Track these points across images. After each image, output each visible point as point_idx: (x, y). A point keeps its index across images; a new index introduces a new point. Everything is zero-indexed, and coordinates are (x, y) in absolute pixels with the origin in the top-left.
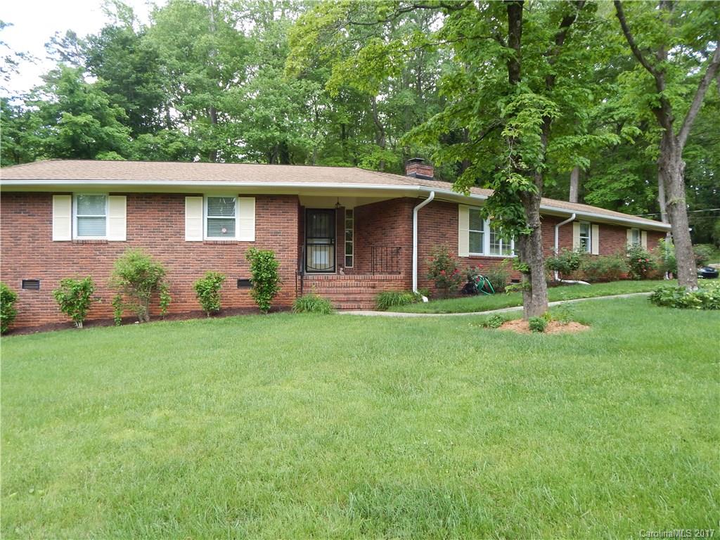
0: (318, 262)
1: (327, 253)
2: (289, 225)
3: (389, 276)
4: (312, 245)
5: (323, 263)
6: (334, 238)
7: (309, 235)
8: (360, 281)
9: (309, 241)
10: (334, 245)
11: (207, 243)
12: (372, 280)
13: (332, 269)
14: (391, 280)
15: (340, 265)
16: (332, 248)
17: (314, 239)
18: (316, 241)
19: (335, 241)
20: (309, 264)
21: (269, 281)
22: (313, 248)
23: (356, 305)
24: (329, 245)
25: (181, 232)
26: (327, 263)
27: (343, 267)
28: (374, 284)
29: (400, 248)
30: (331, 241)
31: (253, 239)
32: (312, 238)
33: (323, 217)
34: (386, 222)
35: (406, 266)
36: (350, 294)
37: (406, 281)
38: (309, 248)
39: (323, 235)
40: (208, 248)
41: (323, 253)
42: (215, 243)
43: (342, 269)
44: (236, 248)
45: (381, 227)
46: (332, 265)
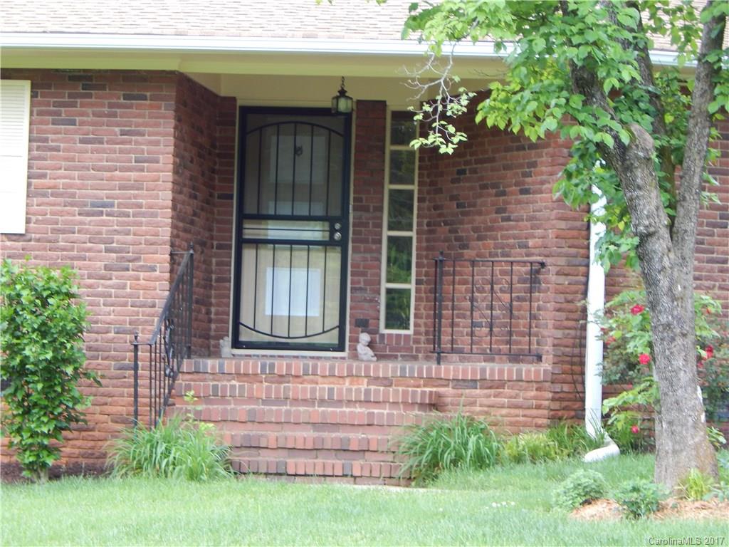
0: (282, 311)
1: (316, 275)
3: (493, 369)
4: (257, 243)
5: (299, 312)
6: (344, 218)
7: (250, 208)
8: (387, 382)
9: (251, 231)
10: (343, 245)
12: (430, 381)
13: (333, 338)
14: (501, 384)
15: (363, 324)
16: (334, 259)
17: (271, 224)
18: (275, 231)
19: (344, 231)
20: (246, 318)
21: (50, 372)
22: (266, 253)
23: (337, 464)
24: (326, 245)
26: (315, 312)
27: (374, 332)
28: (439, 396)
29: (543, 265)
30: (332, 231)
31: (17, 225)
32: (261, 217)
33: (304, 141)
34: (506, 168)
35: (559, 333)
36: (336, 426)
37: (558, 387)
38: (249, 254)
39: (302, 209)
41: (300, 274)
43: (365, 338)
45: (495, 186)
46: (333, 320)
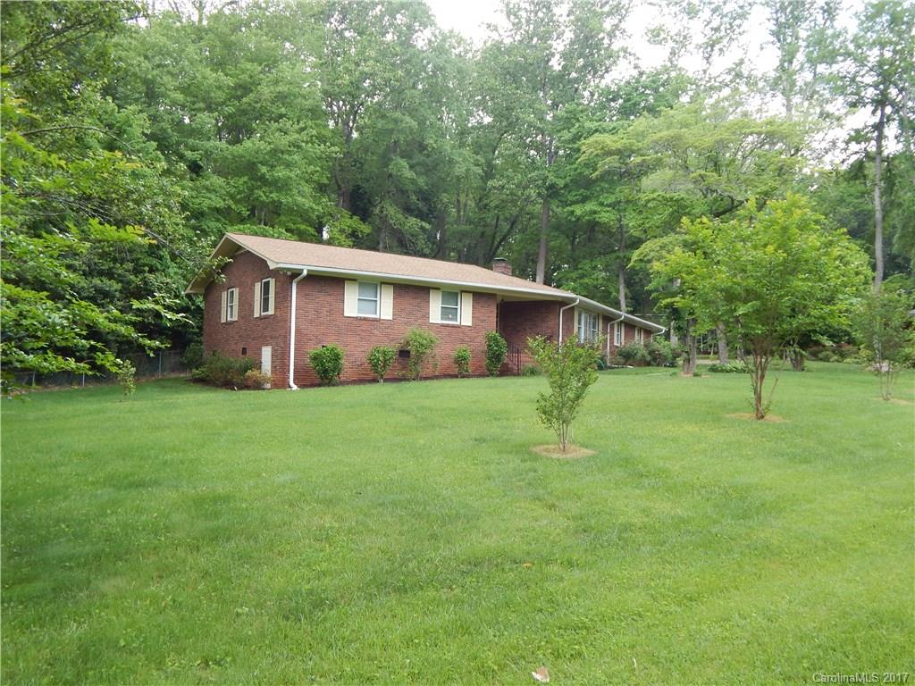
2: (491, 315)
11: (443, 325)
25: (427, 316)
31: (470, 324)
40: (443, 329)
42: (448, 326)
44: (460, 330)
